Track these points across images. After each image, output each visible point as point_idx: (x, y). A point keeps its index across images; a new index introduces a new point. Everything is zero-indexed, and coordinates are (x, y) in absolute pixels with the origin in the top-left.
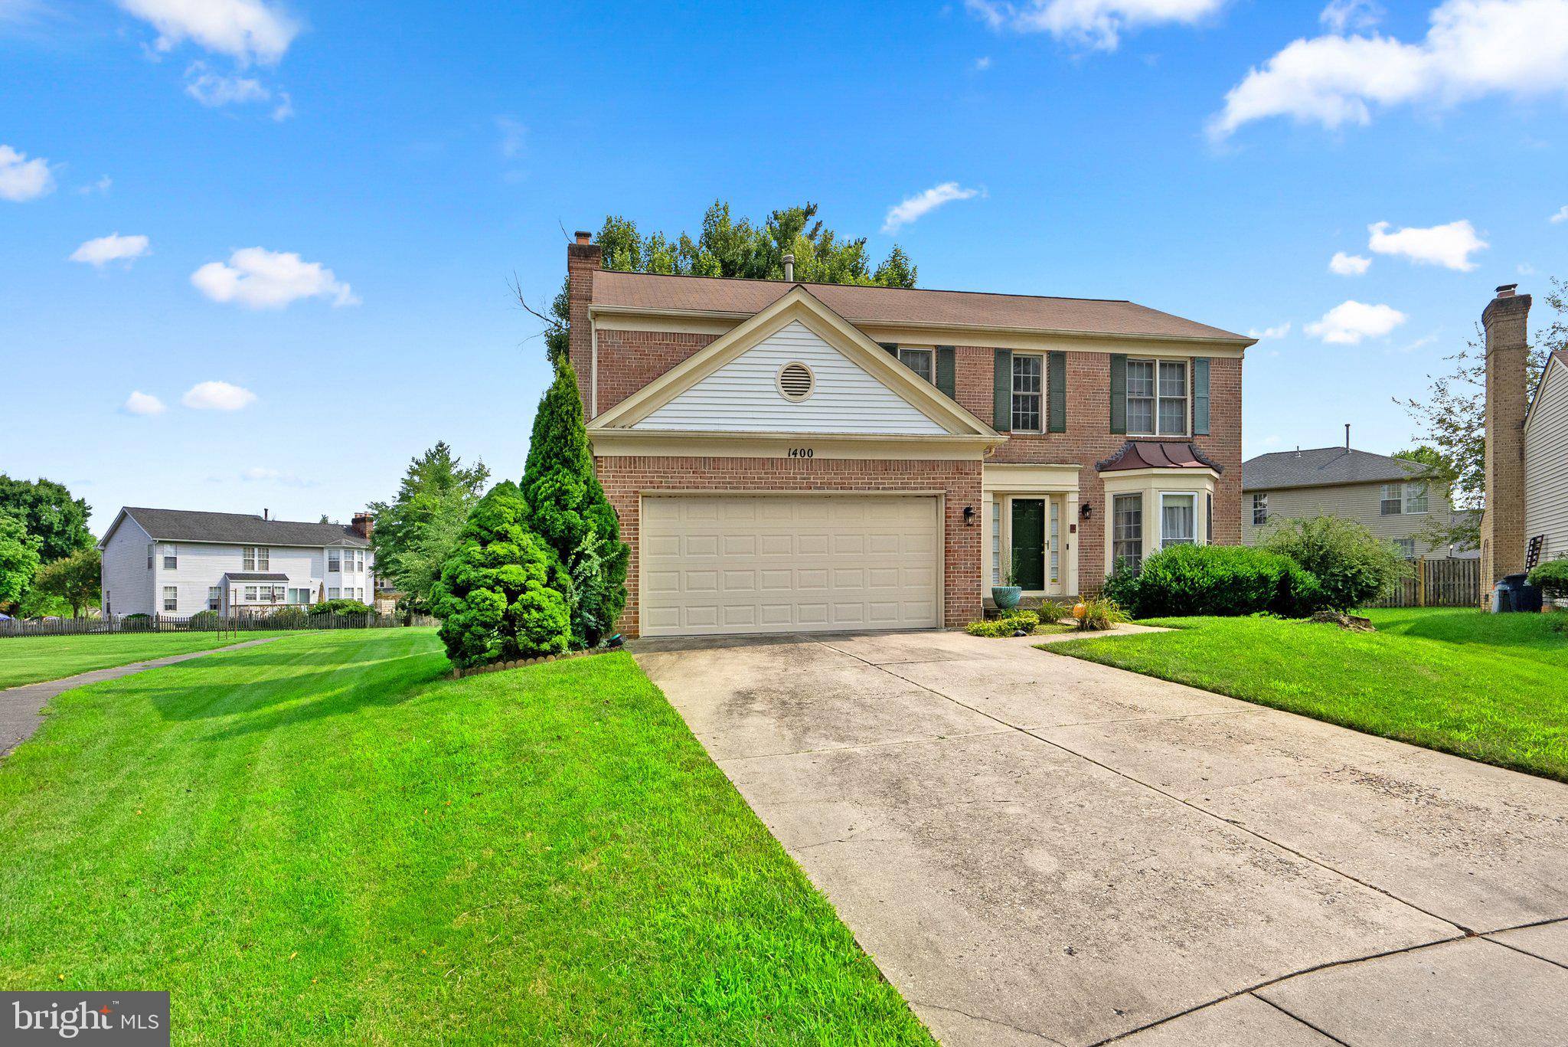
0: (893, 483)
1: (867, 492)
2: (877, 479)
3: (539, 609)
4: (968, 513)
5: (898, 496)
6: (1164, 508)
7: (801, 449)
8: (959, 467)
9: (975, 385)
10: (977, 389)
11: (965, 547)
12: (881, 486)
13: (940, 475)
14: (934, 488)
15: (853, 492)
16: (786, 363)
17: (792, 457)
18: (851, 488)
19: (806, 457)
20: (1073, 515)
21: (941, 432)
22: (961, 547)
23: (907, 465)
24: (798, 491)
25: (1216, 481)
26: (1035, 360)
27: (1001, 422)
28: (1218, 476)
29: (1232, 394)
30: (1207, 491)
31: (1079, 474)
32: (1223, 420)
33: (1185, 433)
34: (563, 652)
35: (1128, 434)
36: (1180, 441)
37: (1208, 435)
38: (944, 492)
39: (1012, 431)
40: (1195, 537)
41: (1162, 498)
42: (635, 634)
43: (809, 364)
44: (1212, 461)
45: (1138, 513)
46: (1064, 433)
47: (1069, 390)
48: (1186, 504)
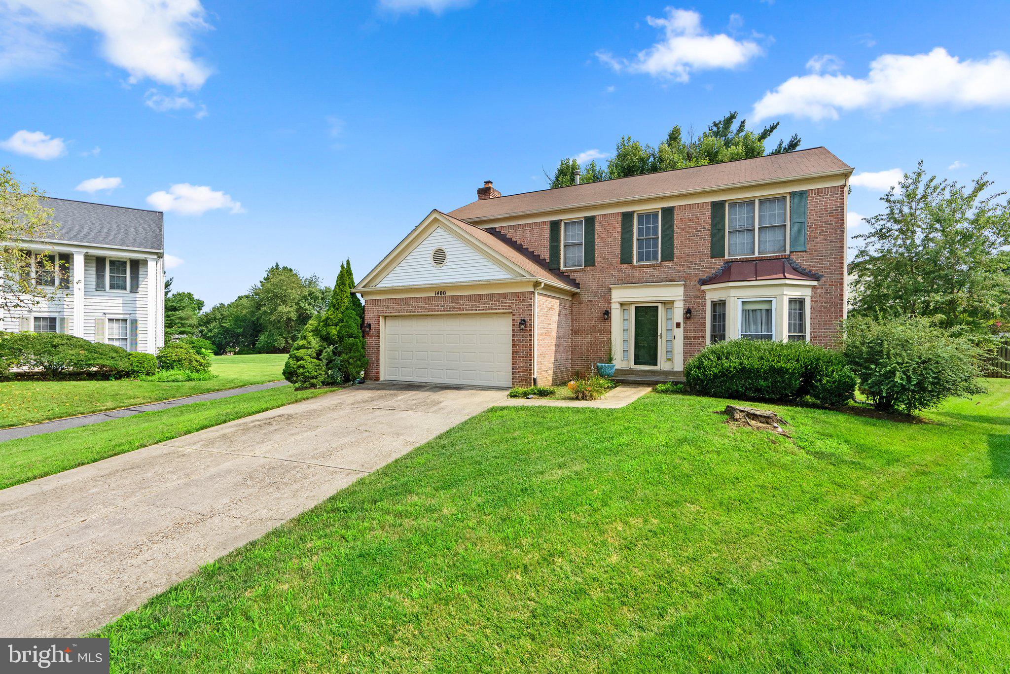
0: (484, 307)
1: (471, 312)
2: (476, 304)
4: (523, 322)
5: (493, 313)
6: (743, 310)
7: (440, 292)
8: (519, 296)
9: (608, 237)
10: (610, 239)
11: (522, 342)
12: (478, 309)
13: (508, 301)
14: (505, 309)
15: (465, 312)
16: (434, 249)
17: (437, 295)
18: (464, 310)
19: (443, 295)
20: (678, 315)
21: (509, 276)
22: (520, 342)
23: (491, 296)
24: (440, 313)
25: (814, 287)
26: (655, 215)
27: (626, 258)
28: (815, 283)
29: (832, 216)
30: (788, 297)
31: (685, 288)
32: (822, 238)
33: (785, 251)
34: (318, 386)
35: (726, 257)
36: (776, 258)
37: (805, 251)
38: (511, 311)
39: (635, 263)
40: (773, 333)
41: (740, 303)
42: (377, 379)
43: (443, 248)
44: (810, 271)
45: (724, 314)
46: (673, 261)
47: (677, 232)
48: (764, 307)
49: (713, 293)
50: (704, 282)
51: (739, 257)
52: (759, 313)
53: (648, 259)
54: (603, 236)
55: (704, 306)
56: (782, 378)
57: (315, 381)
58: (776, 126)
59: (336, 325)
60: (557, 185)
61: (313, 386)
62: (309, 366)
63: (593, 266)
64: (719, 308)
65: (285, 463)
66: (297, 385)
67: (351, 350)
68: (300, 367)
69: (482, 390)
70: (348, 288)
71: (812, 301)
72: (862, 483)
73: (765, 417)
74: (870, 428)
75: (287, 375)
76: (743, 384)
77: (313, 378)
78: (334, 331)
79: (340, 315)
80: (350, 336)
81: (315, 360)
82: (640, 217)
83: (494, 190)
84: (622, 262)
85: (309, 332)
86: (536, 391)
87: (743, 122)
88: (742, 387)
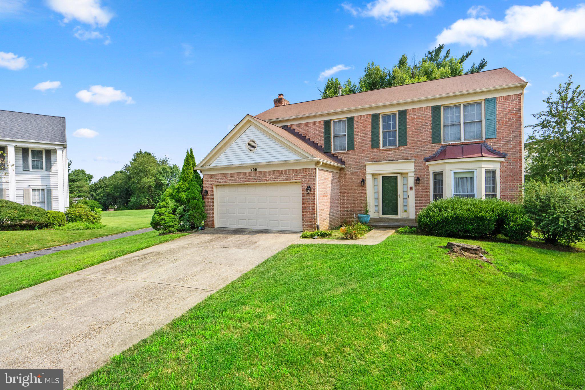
0: (282, 178)
1: (274, 182)
2: (277, 177)
3: (165, 220)
4: (309, 188)
5: (289, 182)
6: (454, 178)
7: (253, 169)
8: (306, 171)
9: (363, 131)
10: (364, 132)
11: (309, 201)
12: (278, 180)
13: (299, 174)
14: (297, 179)
15: (270, 182)
16: (249, 140)
17: (251, 171)
18: (269, 181)
19: (255, 171)
20: (411, 181)
21: (298, 158)
22: (307, 201)
23: (287, 171)
24: (253, 183)
25: (502, 162)
26: (394, 115)
27: (375, 144)
28: (503, 159)
29: (513, 114)
30: (484, 169)
31: (415, 164)
32: (507, 129)
33: (481, 138)
34: (174, 232)
35: (442, 143)
36: (476, 143)
37: (496, 138)
38: (300, 181)
39: (381, 148)
40: (475, 193)
41: (453, 174)
42: (213, 227)
43: (254, 140)
44: (499, 152)
45: (442, 181)
46: (406, 146)
47: (409, 126)
48: (469, 176)
49: (434, 167)
50: (427, 160)
51: (451, 143)
52: (465, 180)
53: (390, 145)
54: (359, 130)
55: (428, 176)
56: (483, 223)
57: (172, 229)
58: (470, 53)
59: (185, 192)
60: (325, 96)
61: (171, 232)
62: (168, 219)
63: (354, 150)
64: (438, 177)
65: (159, 285)
66: (160, 232)
67: (195, 208)
68: (162, 220)
69: (283, 233)
70: (192, 167)
71: (500, 171)
72: (543, 294)
73: (474, 250)
74: (543, 256)
75: (153, 225)
76: (457, 228)
77: (170, 227)
78: (183, 195)
79: (187, 185)
80: (194, 199)
81: (172, 215)
82: (384, 117)
83: (285, 100)
84: (373, 147)
85: (167, 196)
86: (319, 234)
87: (448, 51)
88: (456, 229)
